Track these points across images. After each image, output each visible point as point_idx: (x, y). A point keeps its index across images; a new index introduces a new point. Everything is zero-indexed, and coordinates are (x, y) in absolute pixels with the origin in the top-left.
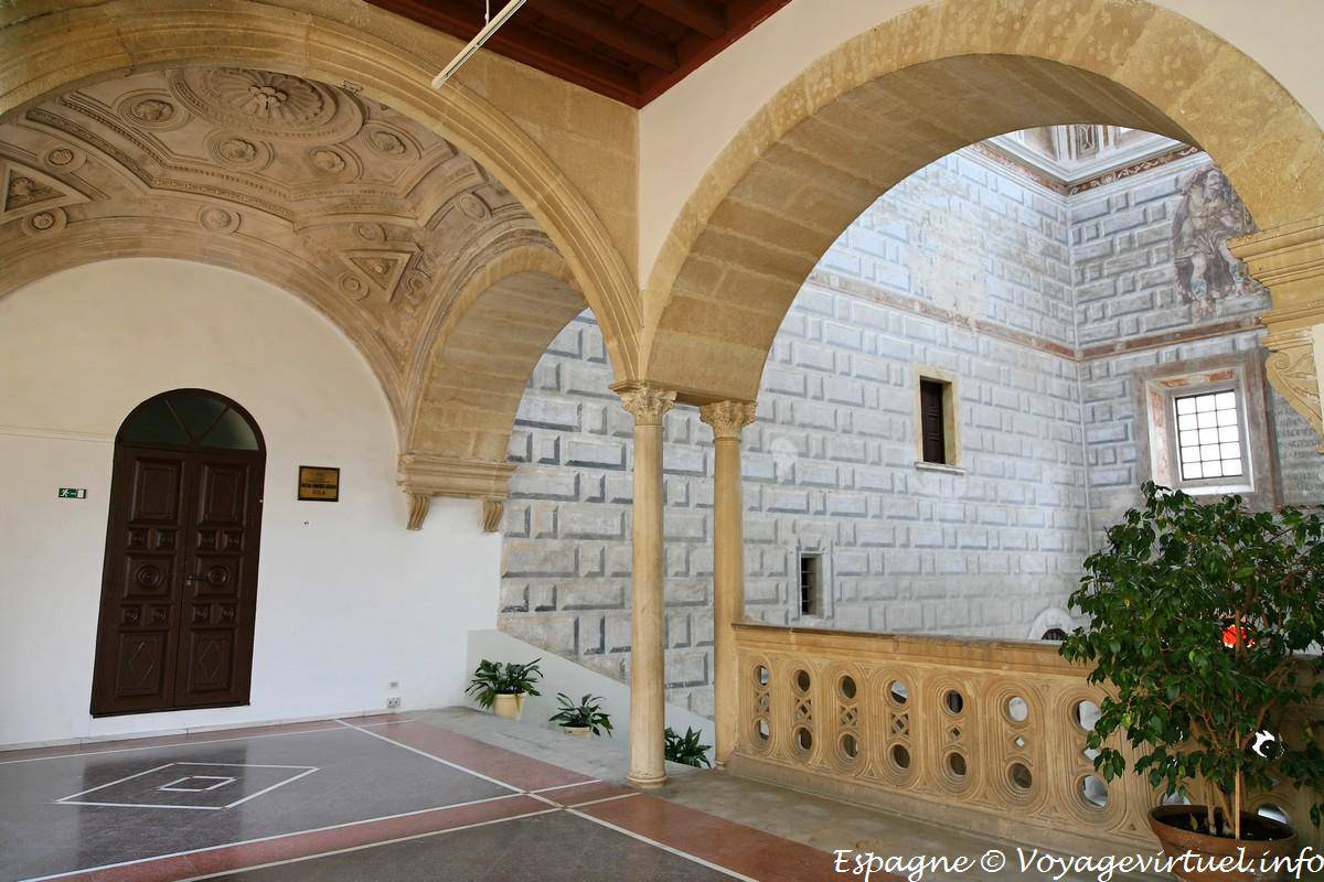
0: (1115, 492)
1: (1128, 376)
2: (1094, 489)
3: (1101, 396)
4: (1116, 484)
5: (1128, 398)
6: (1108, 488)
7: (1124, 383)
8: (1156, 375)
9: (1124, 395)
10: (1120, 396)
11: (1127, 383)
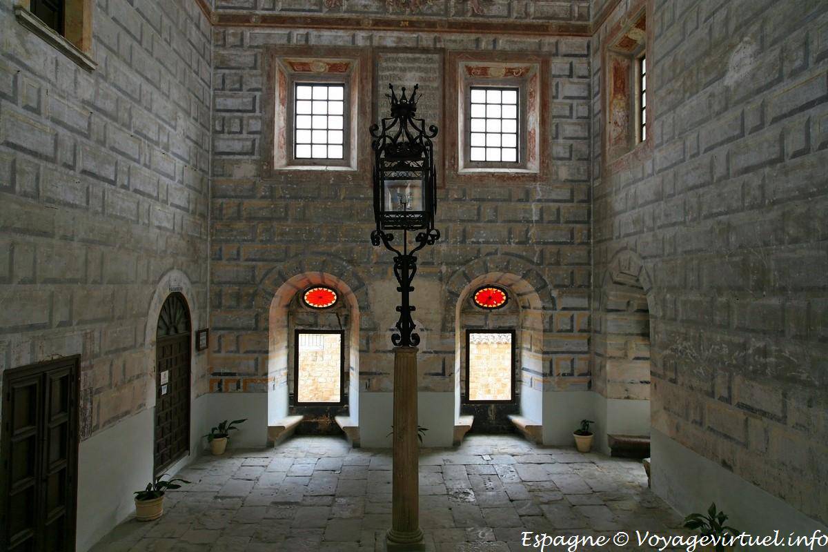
0: (238, 161)
1: (261, 50)
2: (218, 157)
3: (233, 64)
4: (240, 154)
5: (258, 72)
6: (231, 157)
7: (256, 56)
8: (286, 54)
9: (255, 68)
10: (251, 68)
11: (259, 57)
